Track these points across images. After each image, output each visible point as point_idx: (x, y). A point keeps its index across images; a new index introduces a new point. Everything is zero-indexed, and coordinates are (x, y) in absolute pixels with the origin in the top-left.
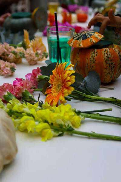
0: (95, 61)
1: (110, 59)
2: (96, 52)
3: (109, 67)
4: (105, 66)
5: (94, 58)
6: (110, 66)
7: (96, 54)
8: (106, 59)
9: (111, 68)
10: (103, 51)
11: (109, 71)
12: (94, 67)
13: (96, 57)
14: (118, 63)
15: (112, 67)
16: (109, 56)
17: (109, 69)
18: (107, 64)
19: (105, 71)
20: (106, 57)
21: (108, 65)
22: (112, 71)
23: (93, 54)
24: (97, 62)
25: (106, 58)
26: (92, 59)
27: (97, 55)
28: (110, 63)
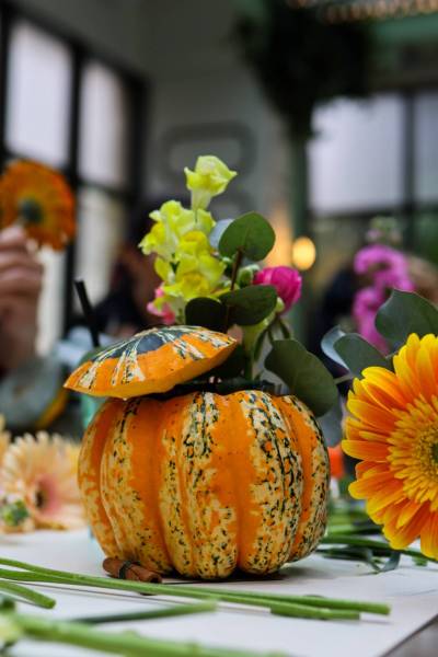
0: (209, 445)
1: (280, 436)
2: (214, 407)
3: (279, 471)
4: (262, 470)
5: (203, 432)
6: (282, 468)
7: (210, 414)
8: (261, 436)
9: (289, 477)
10: (244, 402)
11: (278, 496)
12: (209, 474)
13: (211, 427)
14: (316, 463)
15: (295, 474)
16: (274, 420)
17: (279, 483)
18: (269, 456)
19: (261, 493)
20: (263, 423)
21: (274, 464)
22: (293, 494)
23: (199, 416)
24: (219, 449)
25: (263, 429)
26: (196, 437)
27: (215, 419)
28: (284, 452)
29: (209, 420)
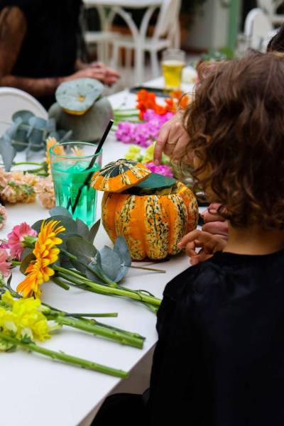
0: (129, 218)
1: (157, 216)
2: (134, 202)
3: (154, 231)
4: (148, 229)
5: (127, 213)
6: (156, 229)
7: (131, 206)
8: (148, 216)
9: (159, 233)
10: (146, 201)
11: (155, 238)
12: (128, 229)
13: (131, 211)
14: (176, 224)
15: (162, 231)
16: (156, 210)
17: (155, 234)
18: (151, 224)
19: (148, 237)
20: (150, 212)
21: (153, 228)
22: (161, 238)
23: (127, 206)
24: (133, 220)
25: (150, 214)
26: (124, 214)
27: (133, 207)
28: (157, 223)
29: (130, 208)
